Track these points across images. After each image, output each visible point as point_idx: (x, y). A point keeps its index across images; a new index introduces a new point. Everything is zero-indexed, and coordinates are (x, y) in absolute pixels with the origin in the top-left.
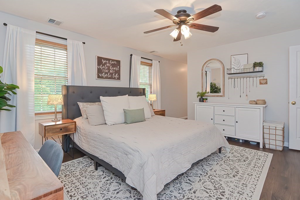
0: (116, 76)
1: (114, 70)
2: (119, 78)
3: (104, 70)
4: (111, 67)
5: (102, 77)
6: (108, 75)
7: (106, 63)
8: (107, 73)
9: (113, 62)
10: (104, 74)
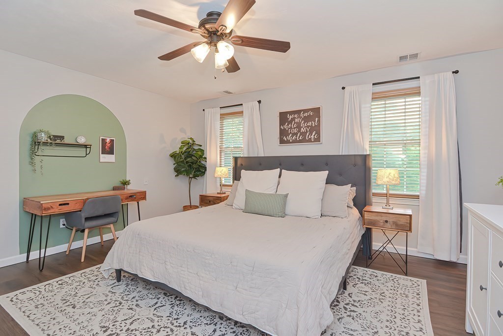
0: (312, 137)
1: (308, 127)
2: (318, 140)
3: (290, 130)
4: (302, 122)
5: (288, 142)
6: (298, 137)
7: (293, 119)
8: (296, 134)
9: (306, 114)
10: (290, 136)
